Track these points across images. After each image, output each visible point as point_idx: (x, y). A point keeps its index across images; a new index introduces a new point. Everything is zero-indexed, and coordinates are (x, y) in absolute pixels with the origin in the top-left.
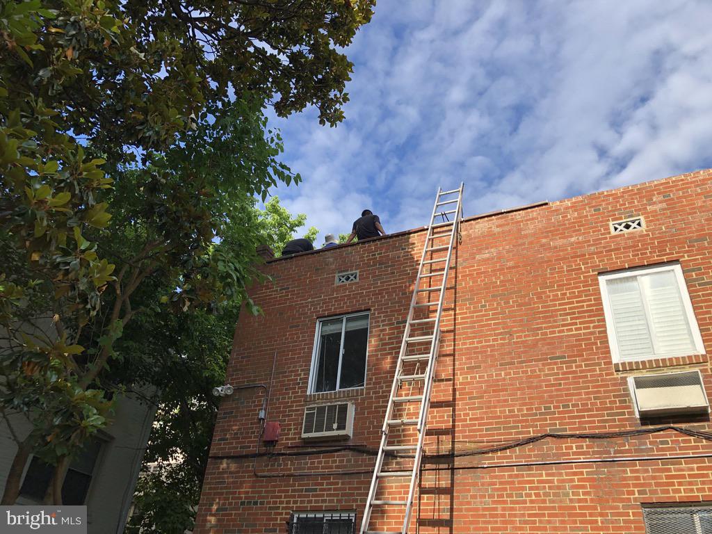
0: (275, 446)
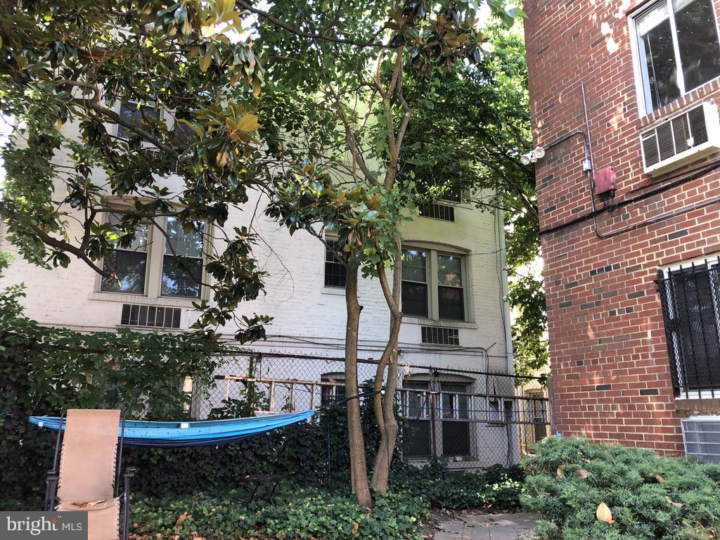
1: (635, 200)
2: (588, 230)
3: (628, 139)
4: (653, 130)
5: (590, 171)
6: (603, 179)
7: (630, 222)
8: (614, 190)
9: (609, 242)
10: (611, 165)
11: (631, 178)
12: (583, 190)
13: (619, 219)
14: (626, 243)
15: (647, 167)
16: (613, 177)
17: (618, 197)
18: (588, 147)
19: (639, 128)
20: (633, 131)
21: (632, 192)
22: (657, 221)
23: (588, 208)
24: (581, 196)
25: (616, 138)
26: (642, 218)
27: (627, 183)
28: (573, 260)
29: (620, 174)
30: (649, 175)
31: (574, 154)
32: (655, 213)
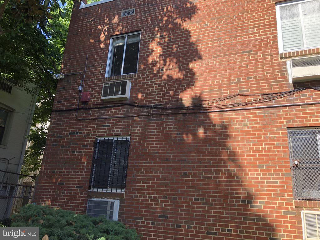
0: (87, 104)
1: (95, 108)
2: (73, 115)
3: (99, 84)
4: (108, 84)
5: (81, 91)
6: (85, 96)
7: (91, 116)
8: (88, 102)
9: (80, 122)
10: (90, 91)
11: (96, 99)
12: (76, 98)
13: (86, 114)
14: (87, 125)
15: (103, 97)
16: (89, 96)
17: (89, 105)
18: (83, 81)
19: (104, 81)
20: (101, 81)
21: (95, 105)
22: (101, 119)
23: (76, 106)
24: (74, 100)
25: (94, 82)
26: (96, 116)
27: (94, 101)
28: (63, 126)
29: (92, 96)
30: (103, 100)
31: (76, 82)
32: (101, 116)
